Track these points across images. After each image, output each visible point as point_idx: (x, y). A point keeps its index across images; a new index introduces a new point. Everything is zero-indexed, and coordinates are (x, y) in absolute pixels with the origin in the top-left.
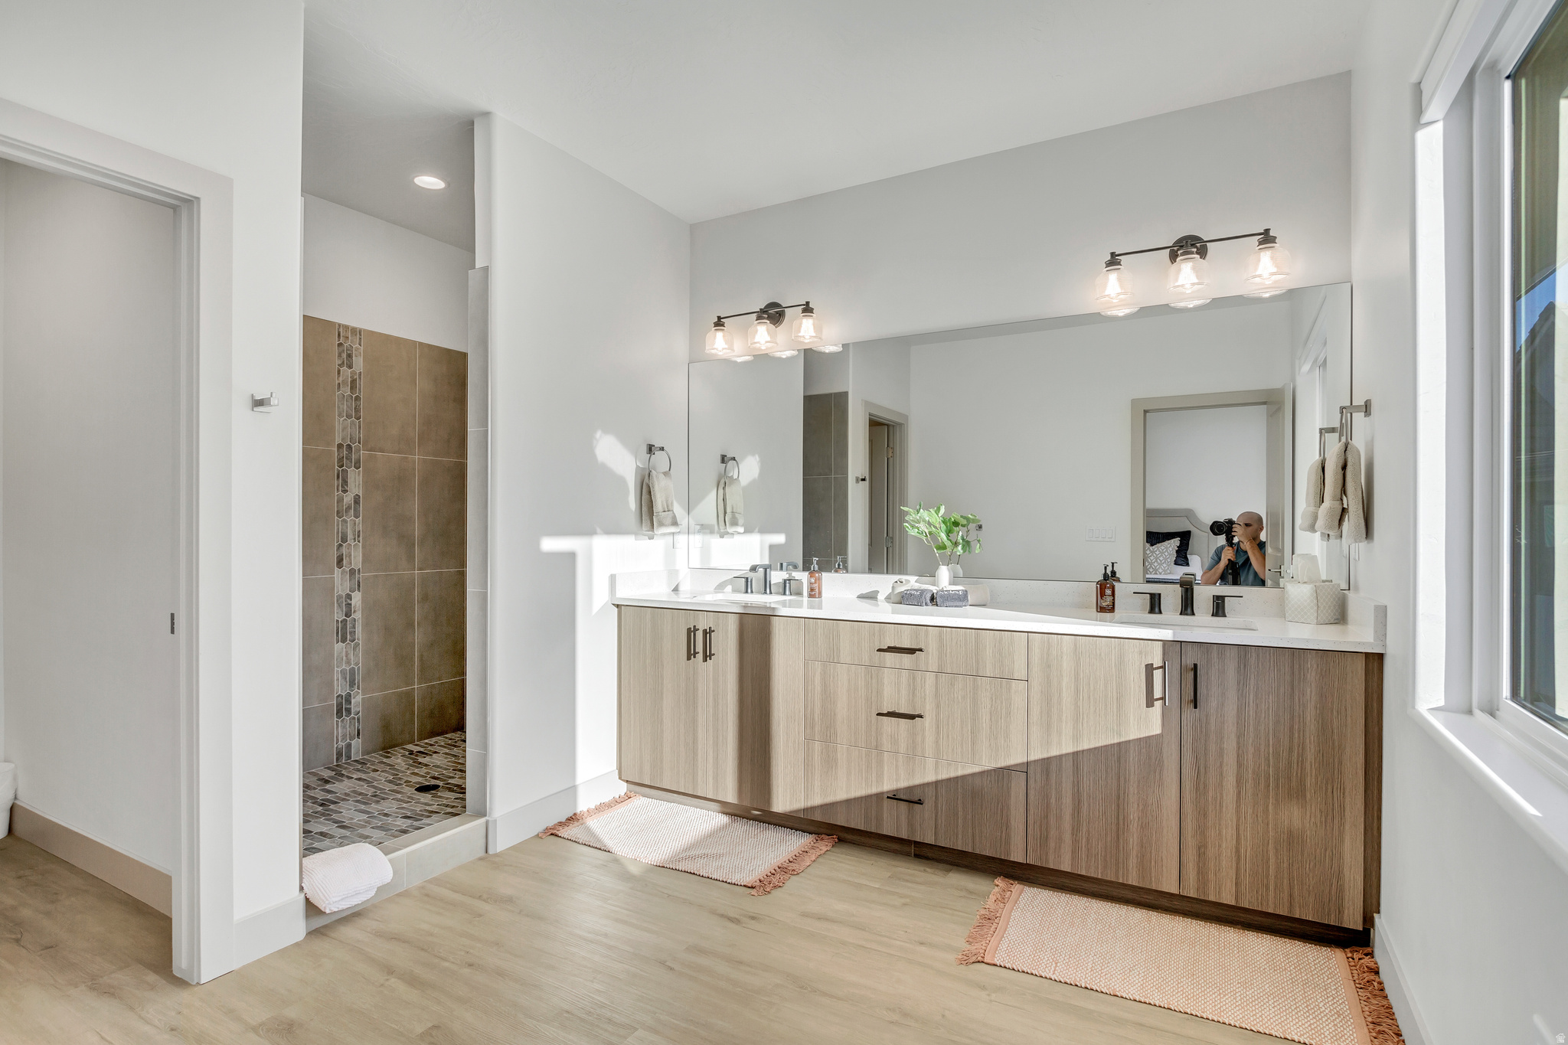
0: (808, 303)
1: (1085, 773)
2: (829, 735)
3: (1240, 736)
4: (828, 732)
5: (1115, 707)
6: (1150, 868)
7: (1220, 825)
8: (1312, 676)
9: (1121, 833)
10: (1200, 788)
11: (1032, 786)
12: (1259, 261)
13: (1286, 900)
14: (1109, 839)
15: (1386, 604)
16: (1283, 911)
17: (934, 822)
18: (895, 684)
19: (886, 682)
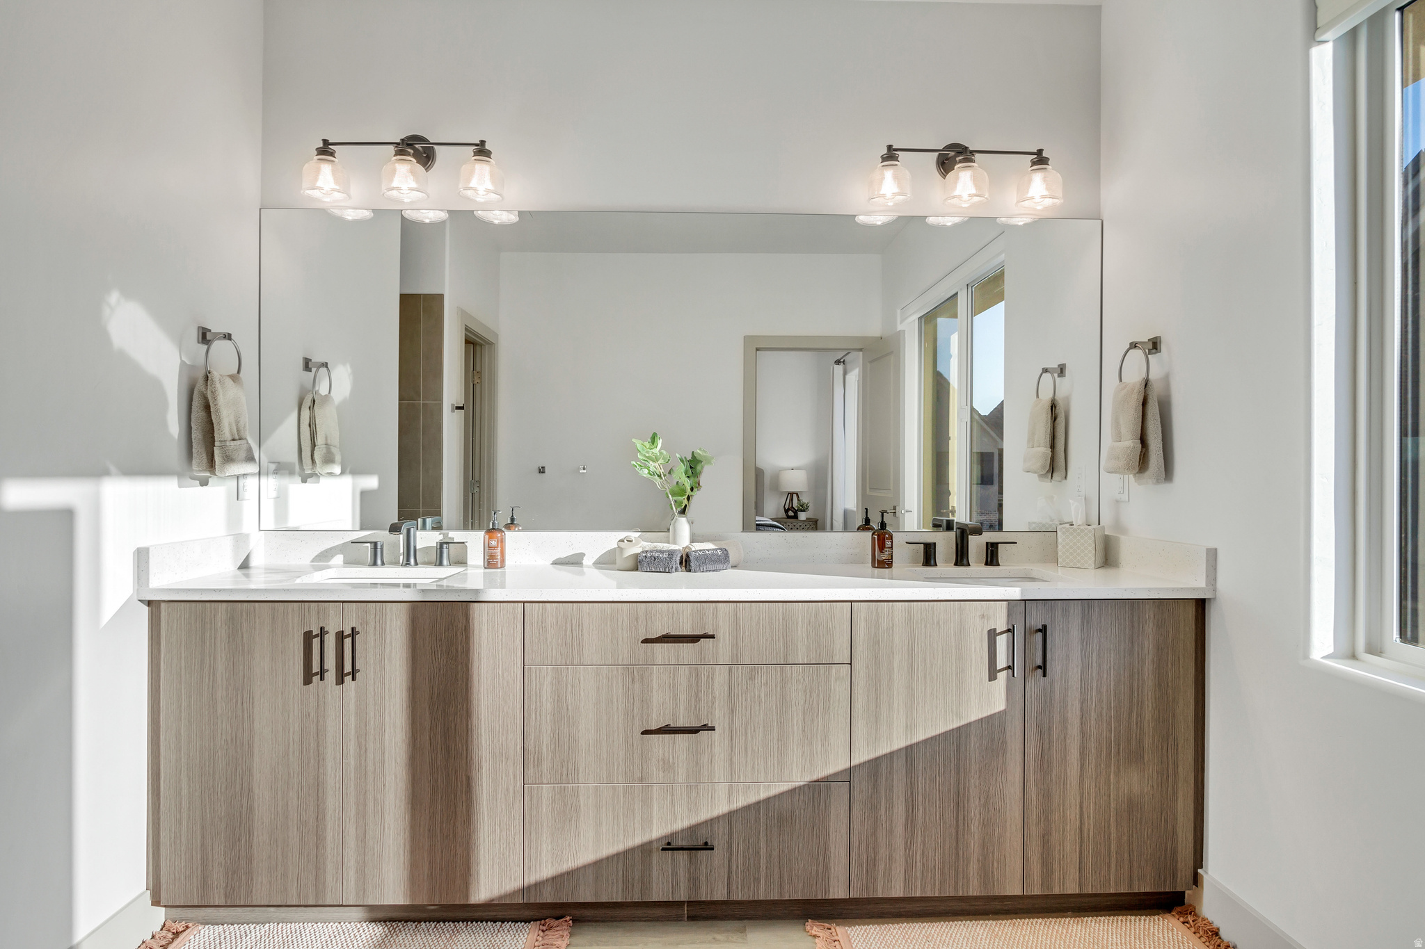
0: (483, 142)
1: (920, 772)
2: (565, 773)
3: (1083, 702)
4: (565, 769)
5: (954, 685)
6: (993, 872)
7: (1064, 805)
8: (1150, 628)
9: (960, 836)
10: (1045, 765)
11: (857, 798)
12: (1032, 182)
13: (1126, 875)
14: (947, 846)
15: (1216, 547)
16: (1124, 889)
17: (726, 870)
18: (670, 688)
19: (656, 686)
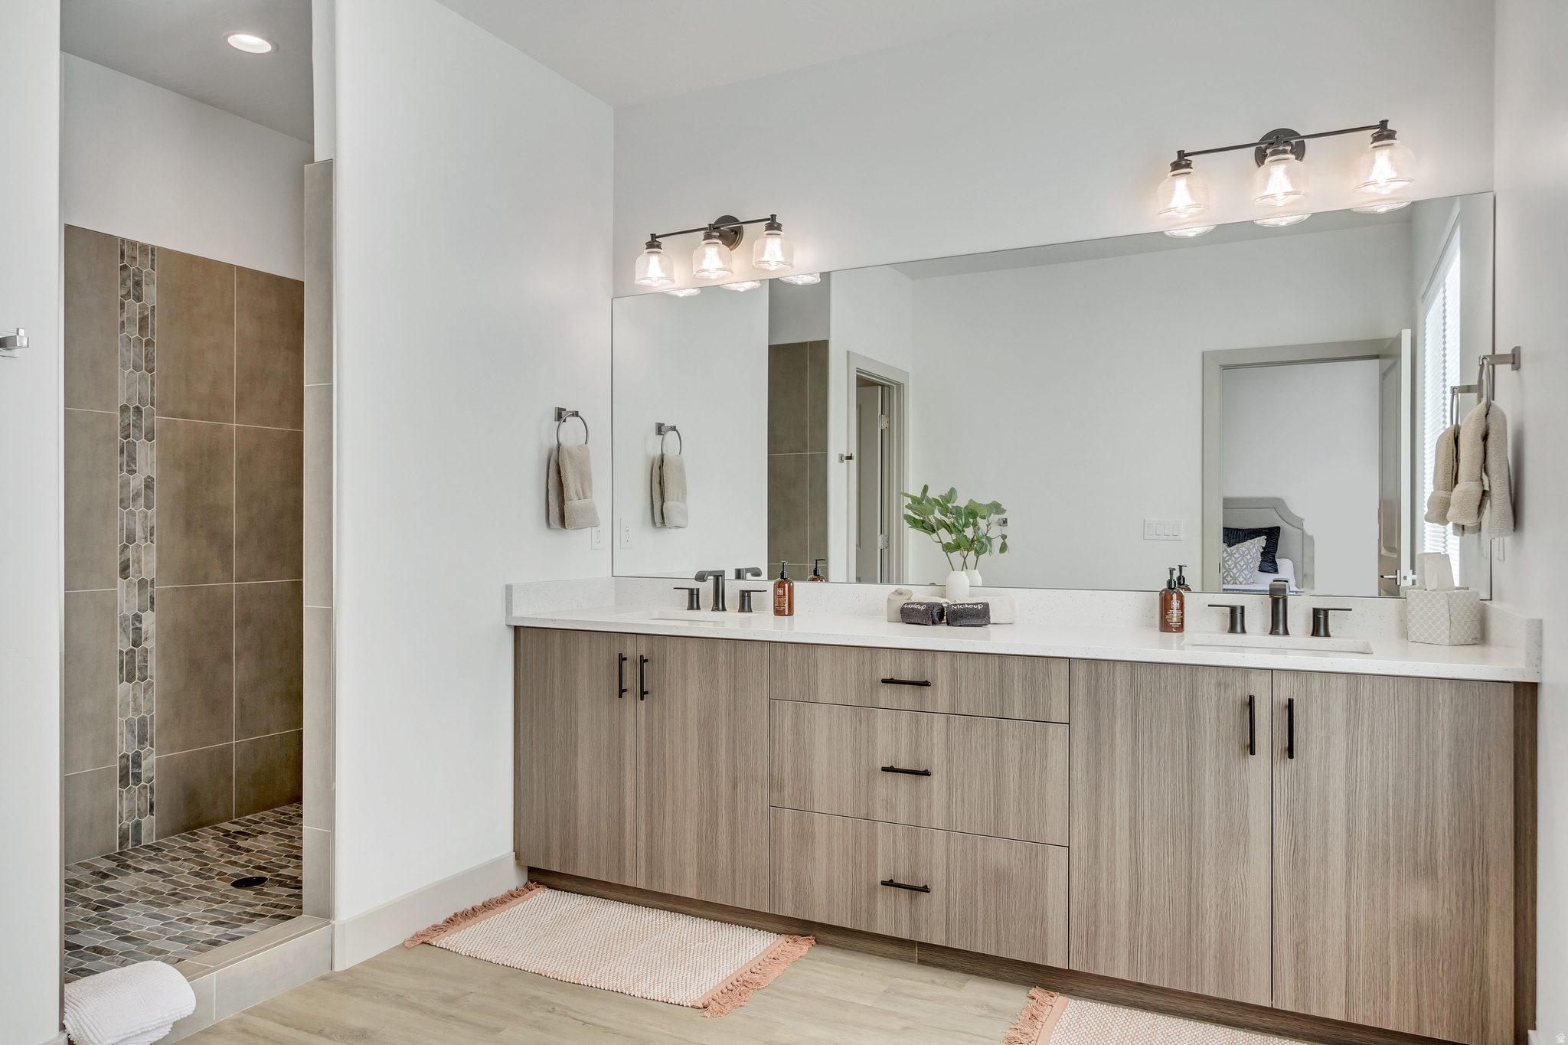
0: (773, 217)
1: (1146, 847)
2: (802, 800)
3: (1350, 795)
4: (802, 797)
5: (1185, 758)
6: (1233, 974)
7: (1324, 913)
8: (1444, 714)
9: (1193, 926)
10: (1298, 864)
11: (1076, 865)
12: (1373, 162)
13: (1412, 1013)
14: (1178, 935)
15: (1540, 617)
16: (1409, 1029)
17: (945, 916)
18: (892, 730)
19: (880, 728)
